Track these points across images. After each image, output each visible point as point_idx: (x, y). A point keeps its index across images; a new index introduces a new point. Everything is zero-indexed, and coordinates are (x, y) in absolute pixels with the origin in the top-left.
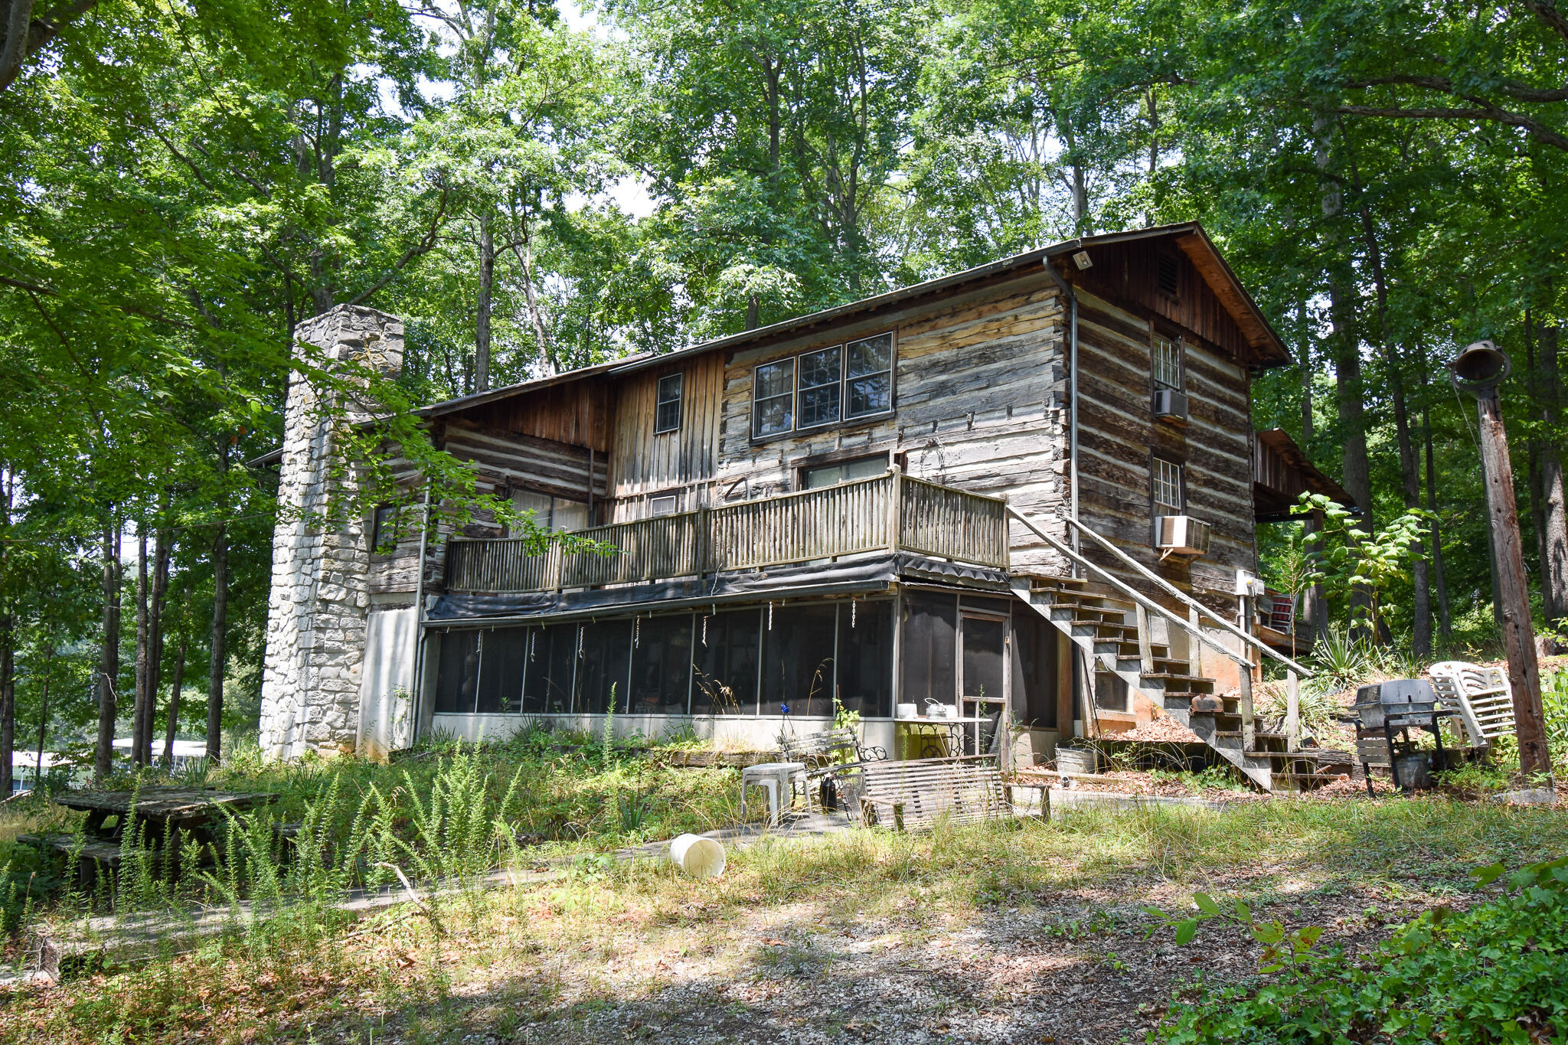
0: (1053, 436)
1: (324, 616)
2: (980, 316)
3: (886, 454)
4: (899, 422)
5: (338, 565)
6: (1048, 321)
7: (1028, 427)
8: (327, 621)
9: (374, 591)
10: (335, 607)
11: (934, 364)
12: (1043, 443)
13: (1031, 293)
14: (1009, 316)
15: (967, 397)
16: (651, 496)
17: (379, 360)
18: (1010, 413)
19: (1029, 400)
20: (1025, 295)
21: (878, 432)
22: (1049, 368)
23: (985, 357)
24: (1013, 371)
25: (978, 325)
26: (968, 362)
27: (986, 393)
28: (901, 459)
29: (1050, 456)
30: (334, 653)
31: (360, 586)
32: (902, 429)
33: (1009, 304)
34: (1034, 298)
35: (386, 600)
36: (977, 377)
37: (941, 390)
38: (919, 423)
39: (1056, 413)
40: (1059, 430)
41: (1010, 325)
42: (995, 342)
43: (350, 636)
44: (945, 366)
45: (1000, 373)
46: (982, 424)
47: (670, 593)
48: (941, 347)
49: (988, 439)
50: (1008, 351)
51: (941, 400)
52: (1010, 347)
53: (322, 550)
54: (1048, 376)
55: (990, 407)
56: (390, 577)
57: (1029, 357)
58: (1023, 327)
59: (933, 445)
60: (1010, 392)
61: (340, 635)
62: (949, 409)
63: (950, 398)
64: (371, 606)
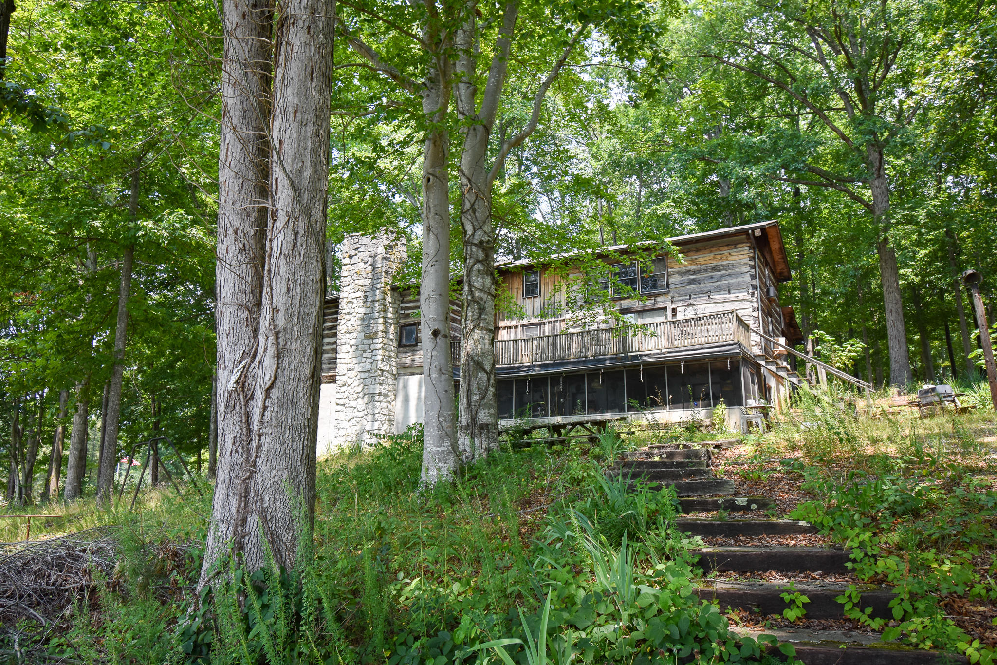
0: (752, 302)
1: (382, 378)
2: (711, 252)
3: (665, 309)
4: (671, 295)
5: (387, 353)
6: (746, 256)
7: (740, 298)
8: (383, 380)
9: (401, 367)
10: (386, 374)
11: (689, 271)
12: (747, 304)
13: (736, 244)
14: (726, 253)
15: (706, 285)
16: (523, 326)
17: (398, 255)
18: (729, 293)
19: (739, 287)
20: (734, 245)
21: (659, 299)
22: (748, 275)
23: (714, 269)
24: (730, 275)
25: (711, 256)
26: (706, 271)
27: (717, 284)
28: (674, 311)
29: (751, 310)
30: (386, 396)
31: (394, 364)
32: (672, 297)
33: (726, 248)
34: (738, 246)
35: (410, 370)
36: (712, 277)
37: (692, 282)
38: (681, 295)
39: (753, 293)
40: (755, 300)
41: (727, 257)
42: (719, 263)
43: (391, 388)
44: (695, 272)
45: (723, 276)
46: (715, 297)
47: (608, 362)
48: (691, 264)
49: (719, 303)
50: (726, 267)
51: (692, 286)
52: (727, 265)
53: (380, 346)
54: (748, 278)
55: (718, 290)
56: (413, 360)
57: (738, 270)
58: (733, 258)
59: (691, 305)
60: (728, 284)
61: (387, 387)
62: (697, 290)
63: (698, 285)
64: (398, 374)
